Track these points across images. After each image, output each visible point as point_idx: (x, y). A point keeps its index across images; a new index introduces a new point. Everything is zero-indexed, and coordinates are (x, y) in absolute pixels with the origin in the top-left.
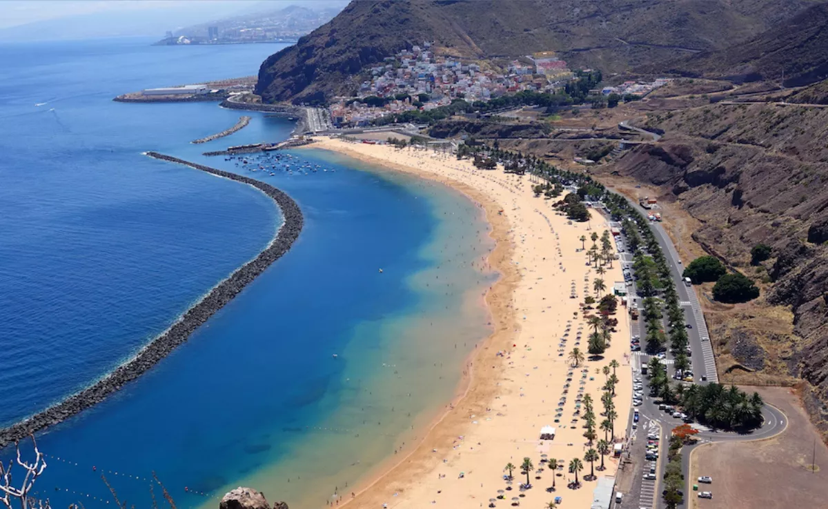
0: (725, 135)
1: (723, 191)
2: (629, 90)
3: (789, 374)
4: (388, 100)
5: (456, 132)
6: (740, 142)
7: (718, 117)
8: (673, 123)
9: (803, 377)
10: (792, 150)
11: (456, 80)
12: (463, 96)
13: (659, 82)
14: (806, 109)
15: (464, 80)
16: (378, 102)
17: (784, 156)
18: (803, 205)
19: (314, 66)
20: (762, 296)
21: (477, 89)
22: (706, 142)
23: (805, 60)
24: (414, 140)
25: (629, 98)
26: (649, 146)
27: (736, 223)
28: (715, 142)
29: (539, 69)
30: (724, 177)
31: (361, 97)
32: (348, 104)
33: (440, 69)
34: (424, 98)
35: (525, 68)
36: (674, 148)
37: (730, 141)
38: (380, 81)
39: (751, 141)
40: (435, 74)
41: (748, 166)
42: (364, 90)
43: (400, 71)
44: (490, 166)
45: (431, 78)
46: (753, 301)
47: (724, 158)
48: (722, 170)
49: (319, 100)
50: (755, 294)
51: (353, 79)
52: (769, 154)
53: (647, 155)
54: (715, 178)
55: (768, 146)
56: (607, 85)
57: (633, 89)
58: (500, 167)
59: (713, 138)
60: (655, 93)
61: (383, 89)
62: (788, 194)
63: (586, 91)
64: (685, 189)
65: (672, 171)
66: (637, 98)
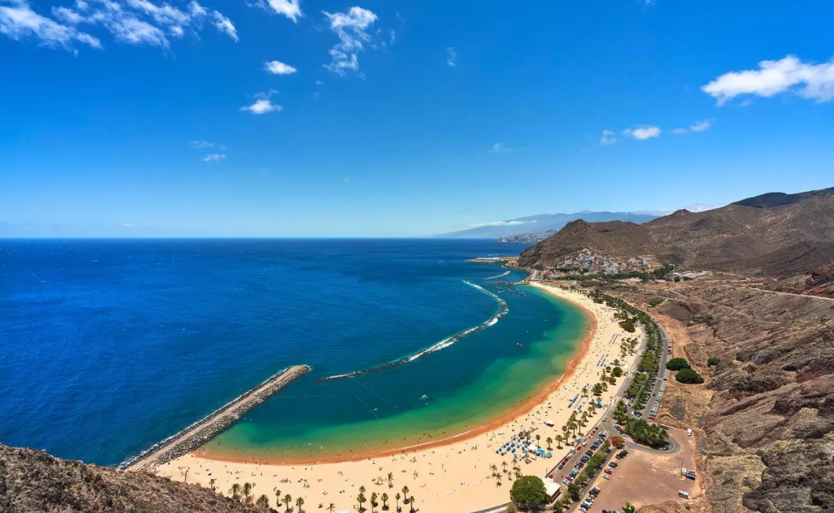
0: (720, 302)
1: (710, 328)
2: (686, 275)
3: (697, 426)
4: (569, 270)
5: (592, 286)
6: (726, 305)
7: (719, 292)
8: (696, 293)
9: (703, 429)
10: (751, 313)
11: (602, 264)
12: (605, 271)
13: (704, 273)
14: (764, 293)
15: (606, 265)
16: (565, 271)
17: (746, 315)
18: (747, 341)
19: (542, 254)
20: (705, 383)
21: (611, 269)
22: (710, 303)
23: (793, 269)
24: (573, 288)
25: (686, 279)
26: (680, 302)
27: (708, 345)
28: (714, 304)
29: (645, 262)
30: (711, 321)
31: (558, 267)
32: (552, 270)
33: (595, 259)
34: (586, 271)
35: (638, 261)
36: (692, 305)
37: (721, 304)
38: (567, 262)
39: (731, 306)
40: (593, 261)
41: (725, 317)
42: (560, 265)
43: (577, 259)
44: (600, 302)
45: (591, 262)
46: (698, 385)
47: (714, 313)
48: (711, 318)
49: (540, 268)
50: (702, 381)
51: (557, 259)
52: (739, 313)
53: (678, 306)
54: (708, 321)
55: (739, 309)
56: (675, 272)
57: (689, 274)
58: (605, 303)
59: (713, 302)
60: (701, 278)
61: (568, 265)
62: (741, 334)
63: (663, 274)
64: (692, 325)
65: (689, 315)
66: (691, 279)
